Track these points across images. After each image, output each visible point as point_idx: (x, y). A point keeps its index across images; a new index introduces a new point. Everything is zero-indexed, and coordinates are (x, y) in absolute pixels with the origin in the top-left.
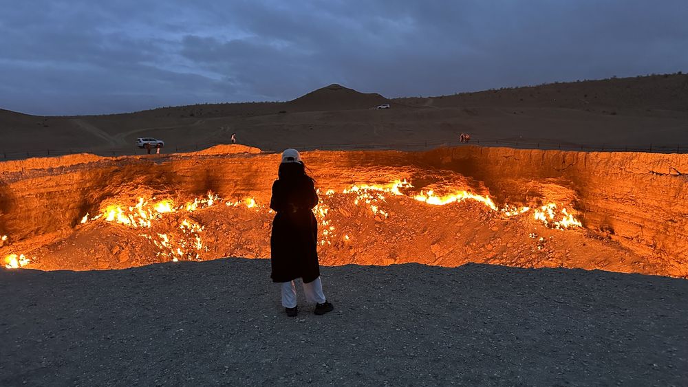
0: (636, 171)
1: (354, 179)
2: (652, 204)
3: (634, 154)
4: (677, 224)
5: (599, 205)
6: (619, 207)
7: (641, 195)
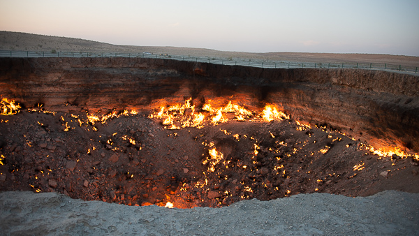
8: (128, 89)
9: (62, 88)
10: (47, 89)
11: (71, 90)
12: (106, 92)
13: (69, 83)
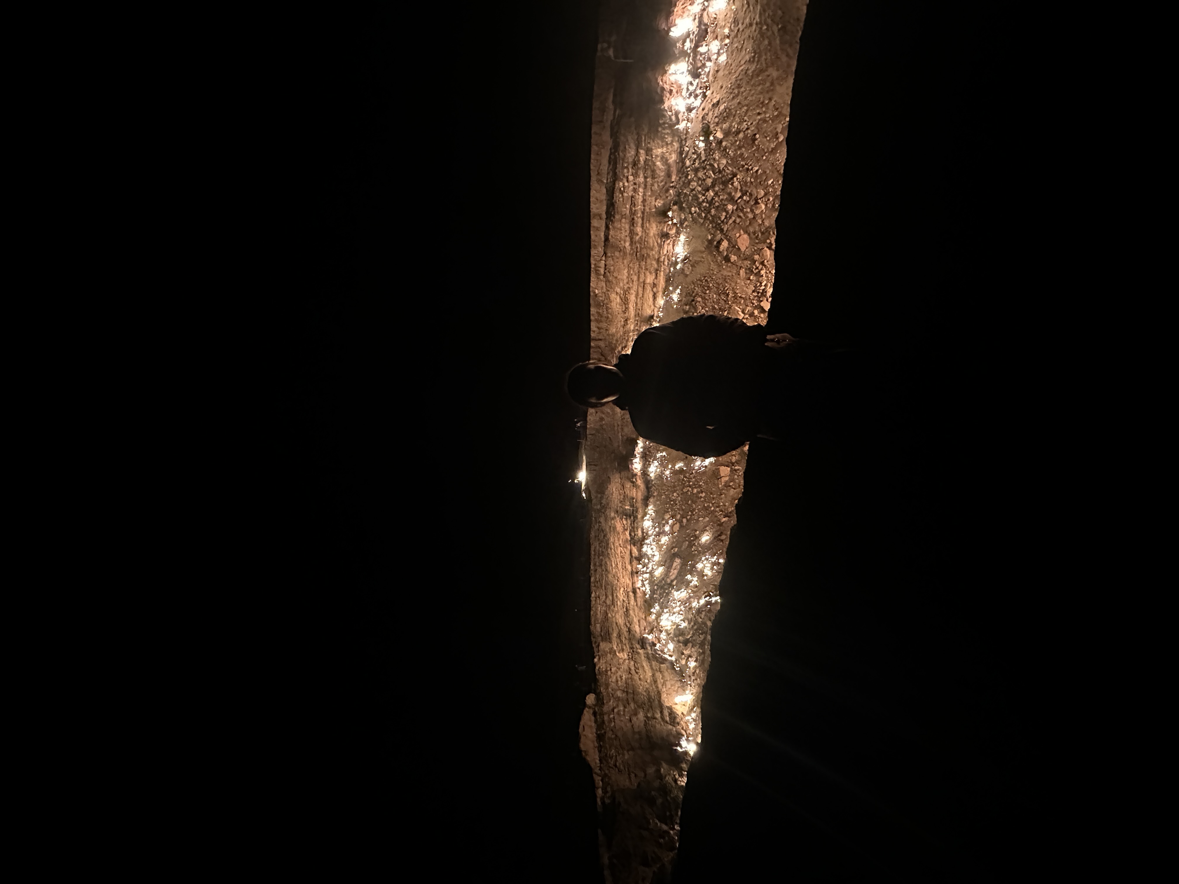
0: (605, 290)
1: (630, 589)
2: (626, 274)
3: (592, 294)
4: (638, 246)
5: (632, 328)
6: (632, 308)
7: (621, 284)
8: (641, 190)
9: (632, 291)
10: (632, 312)
11: (635, 278)
12: (642, 227)
13: (625, 282)
